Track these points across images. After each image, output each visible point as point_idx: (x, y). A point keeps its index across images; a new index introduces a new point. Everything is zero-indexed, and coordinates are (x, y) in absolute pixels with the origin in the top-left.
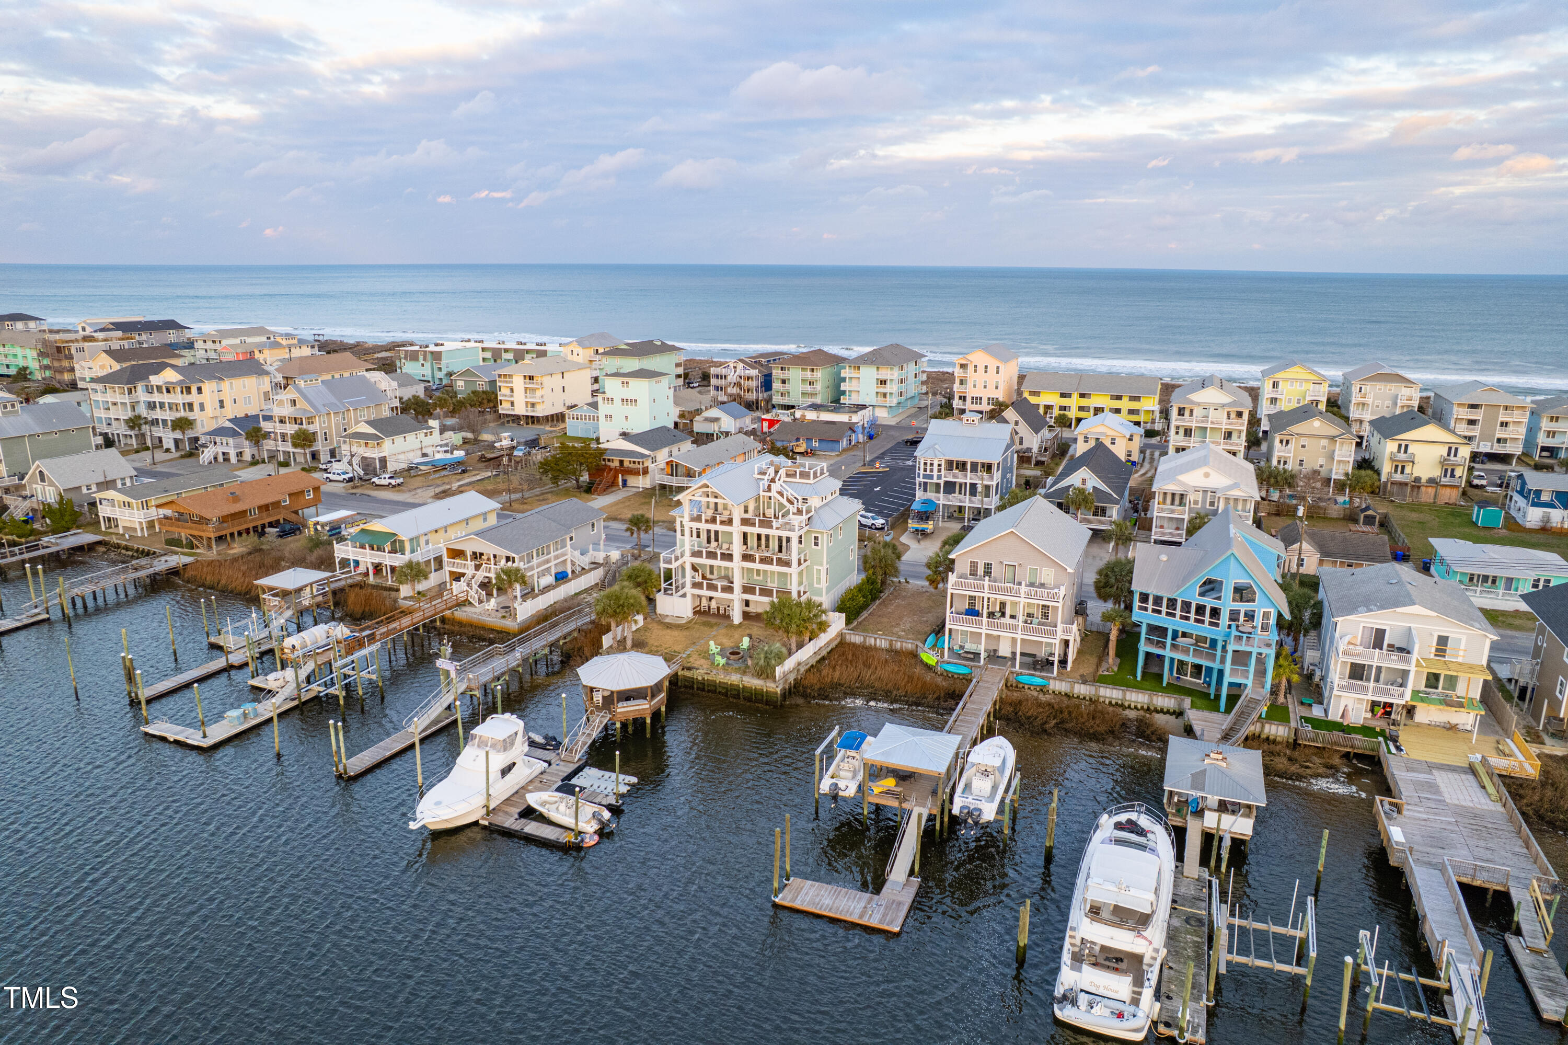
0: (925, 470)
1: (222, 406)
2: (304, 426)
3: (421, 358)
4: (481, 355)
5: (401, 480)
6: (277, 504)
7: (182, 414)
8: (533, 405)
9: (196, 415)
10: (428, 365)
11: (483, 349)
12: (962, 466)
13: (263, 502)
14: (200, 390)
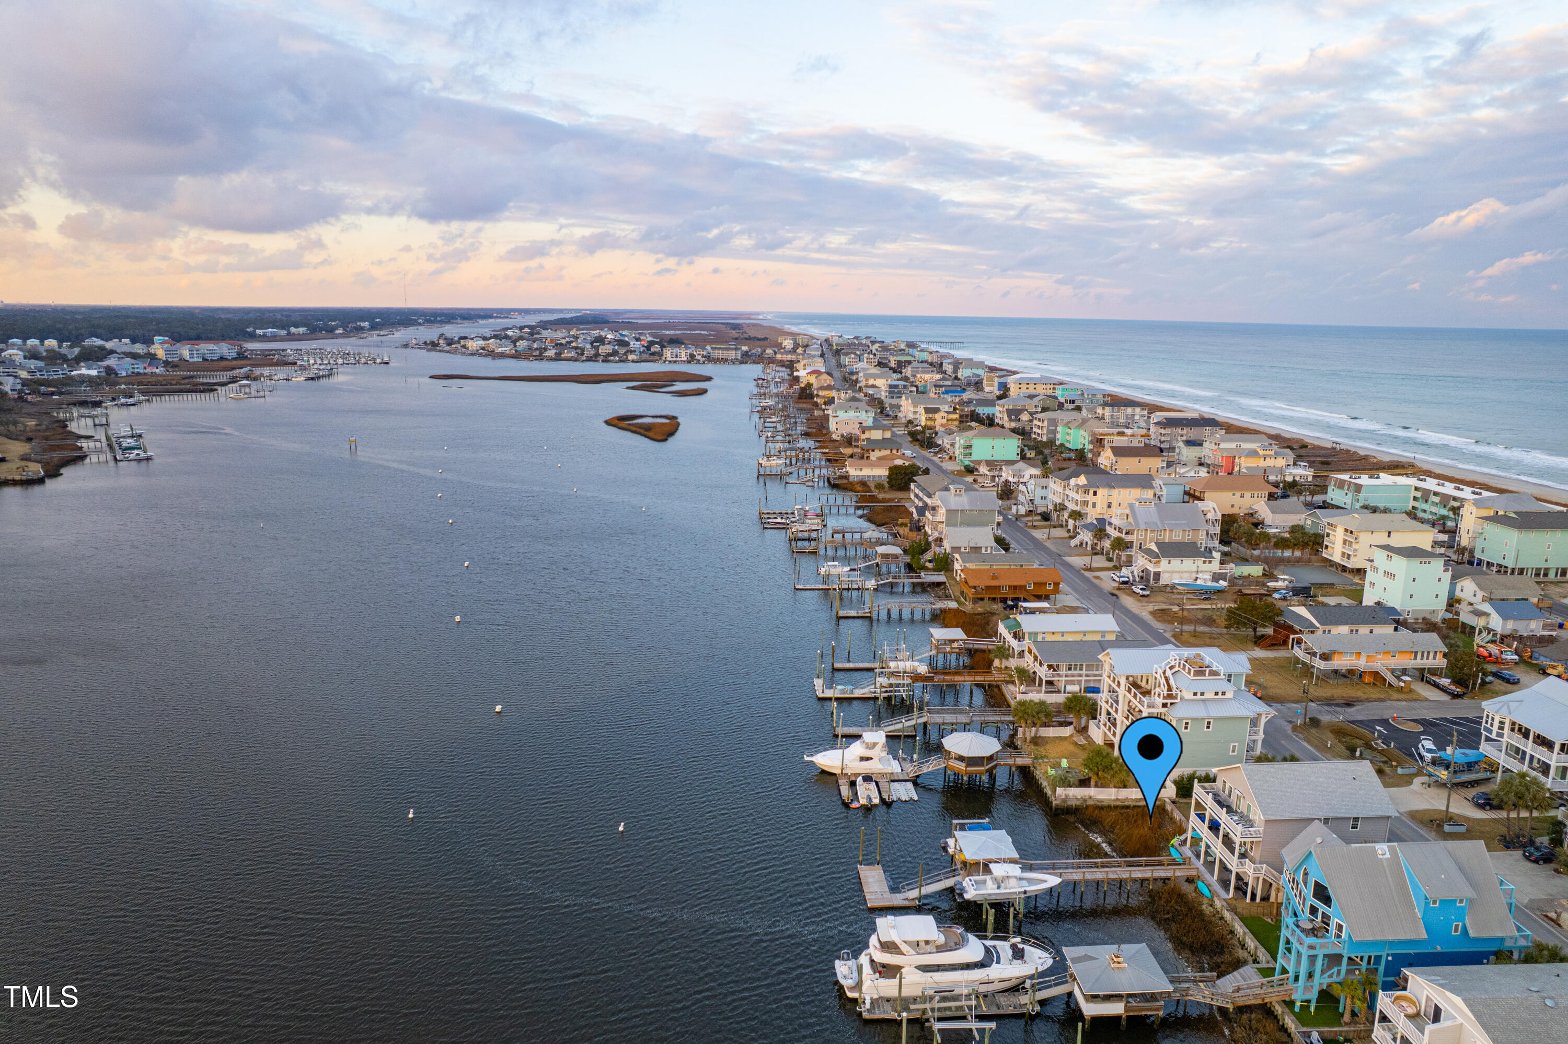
0: (1487, 722)
1: (1109, 506)
2: (1123, 536)
3: (1346, 487)
4: (1414, 493)
5: (1148, 593)
6: (1023, 587)
7: (1078, 508)
8: (1349, 556)
9: (1089, 510)
10: (1350, 495)
11: (1416, 489)
12: (1525, 733)
13: (1016, 584)
14: (1095, 493)
